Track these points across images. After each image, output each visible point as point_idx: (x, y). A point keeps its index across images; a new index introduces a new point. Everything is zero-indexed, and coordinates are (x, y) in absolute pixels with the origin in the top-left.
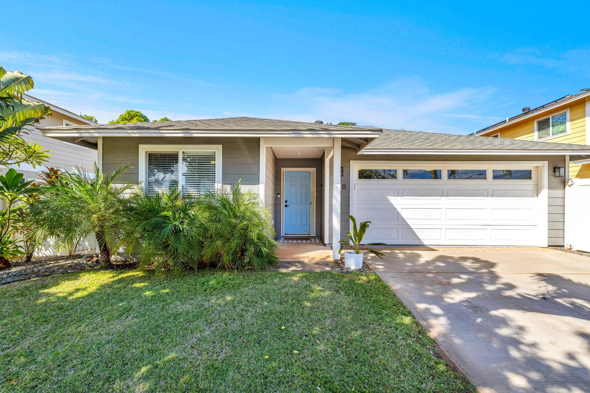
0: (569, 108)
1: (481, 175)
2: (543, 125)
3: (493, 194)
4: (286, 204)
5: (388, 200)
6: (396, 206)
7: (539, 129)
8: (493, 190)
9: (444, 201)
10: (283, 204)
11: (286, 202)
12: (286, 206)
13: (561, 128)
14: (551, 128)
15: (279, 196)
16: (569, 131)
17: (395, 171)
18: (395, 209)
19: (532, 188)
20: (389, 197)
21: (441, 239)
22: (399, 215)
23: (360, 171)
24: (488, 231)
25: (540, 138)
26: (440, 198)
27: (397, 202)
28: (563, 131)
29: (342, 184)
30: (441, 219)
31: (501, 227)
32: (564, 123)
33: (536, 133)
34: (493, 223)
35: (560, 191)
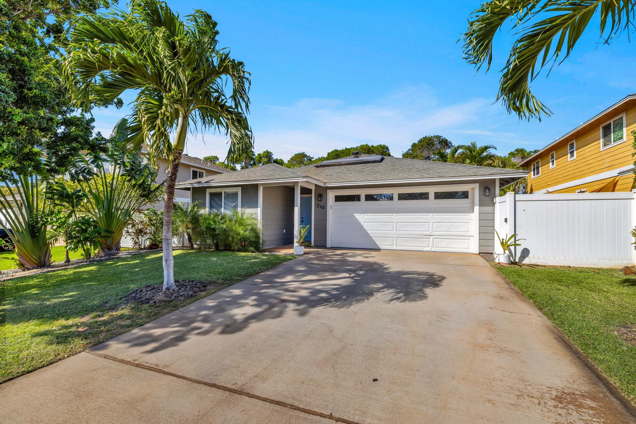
0: (625, 112)
3: (435, 211)
5: (355, 216)
6: (360, 221)
7: (603, 135)
13: (620, 134)
14: (612, 134)
16: (625, 138)
17: (359, 195)
18: (359, 223)
19: (468, 205)
20: (355, 214)
21: (393, 245)
22: (362, 227)
23: (336, 197)
24: (431, 240)
25: (605, 145)
26: (392, 214)
27: (361, 218)
28: (621, 138)
29: (322, 206)
30: (393, 230)
31: (442, 237)
32: (621, 128)
33: (601, 140)
34: (434, 234)
35: (491, 208)
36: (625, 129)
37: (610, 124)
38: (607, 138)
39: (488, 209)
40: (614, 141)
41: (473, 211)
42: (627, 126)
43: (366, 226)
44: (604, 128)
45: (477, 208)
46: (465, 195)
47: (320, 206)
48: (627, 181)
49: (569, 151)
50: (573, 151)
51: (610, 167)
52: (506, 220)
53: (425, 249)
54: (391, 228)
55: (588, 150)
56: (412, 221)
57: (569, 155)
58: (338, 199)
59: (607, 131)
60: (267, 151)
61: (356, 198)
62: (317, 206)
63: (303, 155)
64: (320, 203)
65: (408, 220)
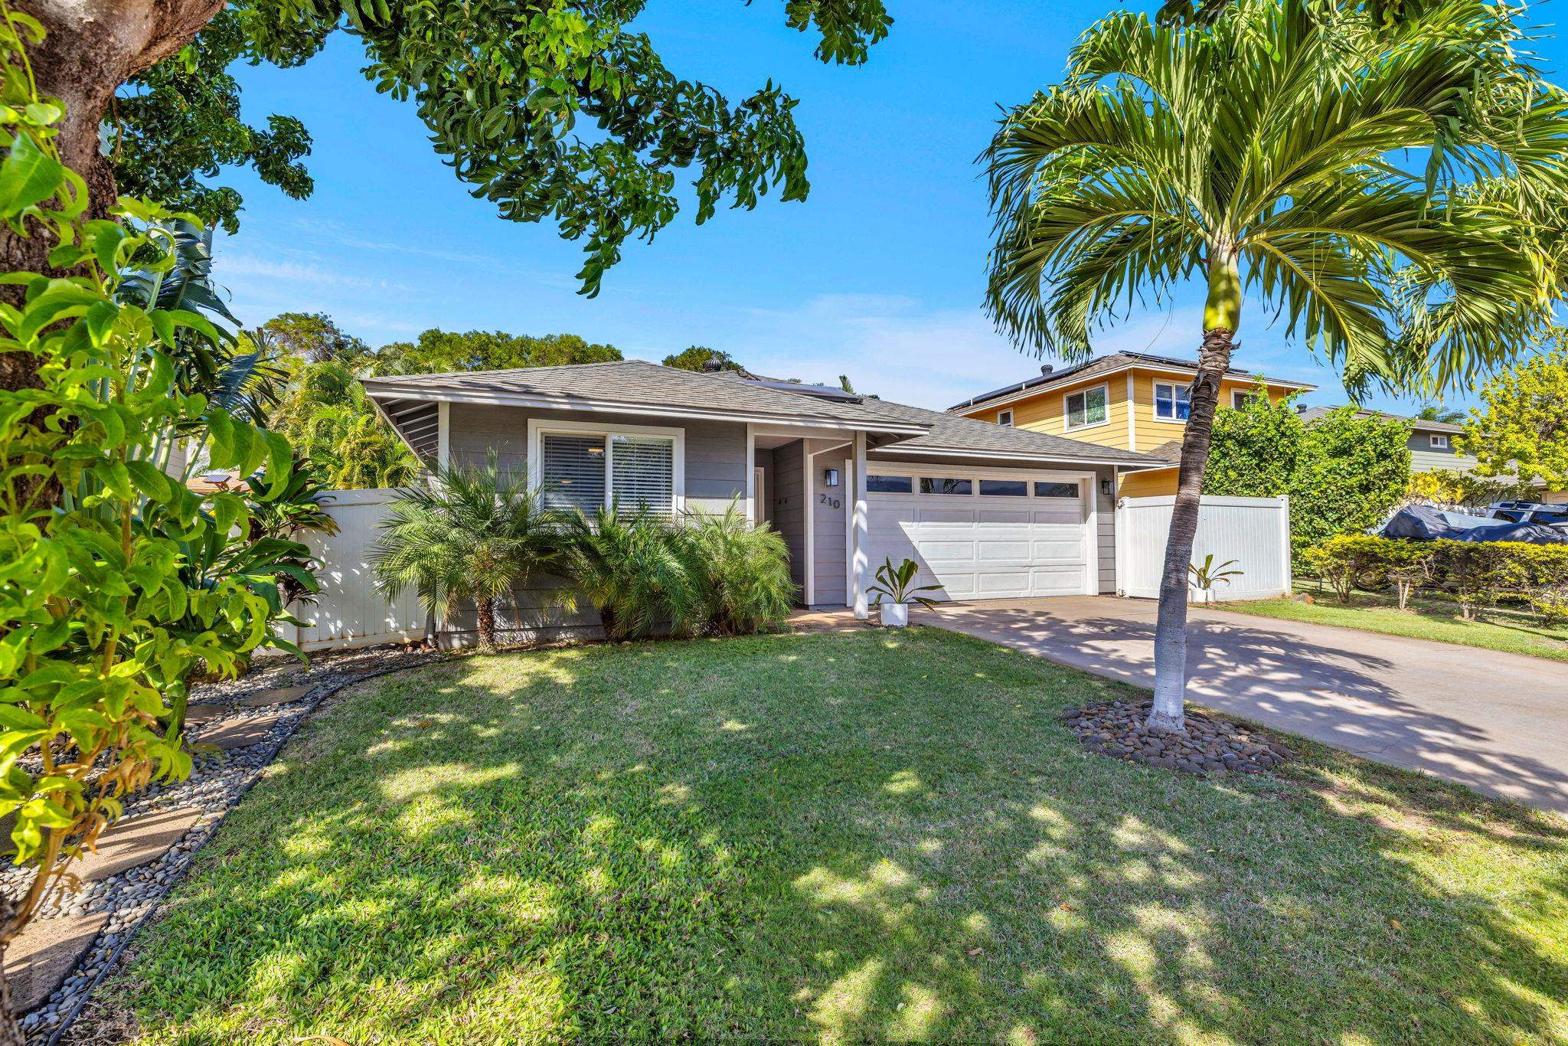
0: (1108, 383)
1: (1019, 490)
2: (1075, 405)
3: (1035, 519)
5: (900, 528)
6: (911, 538)
7: (1070, 412)
9: (977, 529)
13: (1098, 412)
14: (1085, 410)
16: (1108, 420)
17: (910, 479)
18: (910, 542)
19: (1078, 510)
21: (972, 591)
24: (1031, 575)
25: (1072, 424)
26: (970, 524)
27: (912, 530)
28: (1102, 418)
29: (833, 500)
30: (972, 558)
31: (1044, 568)
32: (1101, 404)
33: (1066, 417)
34: (1037, 562)
35: (1110, 515)
36: (1107, 407)
37: (1081, 396)
38: (1076, 415)
39: (1107, 516)
40: (1089, 422)
41: (1085, 517)
42: (1111, 403)
43: (922, 550)
44: (1071, 400)
45: (1093, 516)
46: (1071, 490)
53: (1023, 594)
54: (969, 554)
56: (1004, 537)
62: (822, 499)
64: (829, 493)
65: (996, 537)
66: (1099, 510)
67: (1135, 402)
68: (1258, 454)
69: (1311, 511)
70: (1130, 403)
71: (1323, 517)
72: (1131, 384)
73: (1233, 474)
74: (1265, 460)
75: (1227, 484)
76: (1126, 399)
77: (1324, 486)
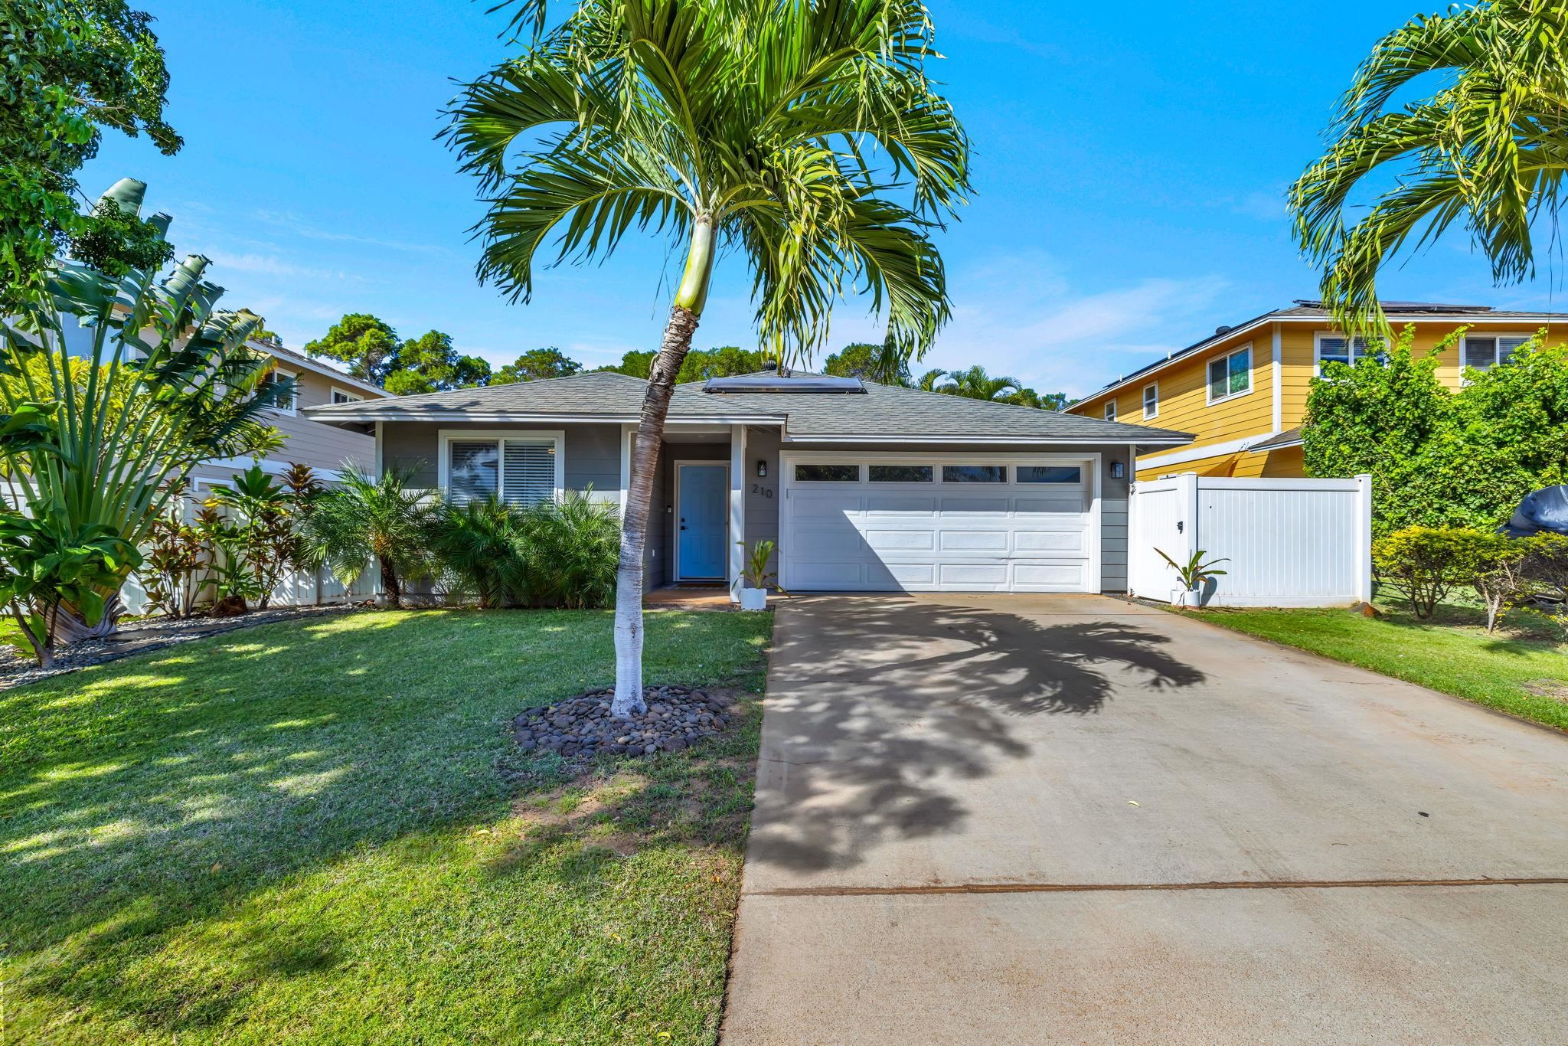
0: (1252, 342)
1: (991, 475)
2: (1219, 372)
3: (1018, 507)
4: (684, 524)
5: (845, 517)
6: (857, 527)
7: (1213, 381)
8: (1017, 500)
9: (939, 518)
10: (677, 525)
11: (683, 520)
12: (683, 528)
13: (1241, 379)
14: (1228, 378)
15: (670, 511)
16: (1253, 386)
17: (856, 468)
19: (1079, 496)
20: (846, 512)
21: (932, 582)
22: (862, 541)
23: (799, 468)
24: (1009, 568)
25: (1214, 396)
26: (930, 513)
27: (859, 519)
28: (1245, 387)
29: (765, 489)
30: (932, 549)
31: (1030, 561)
32: (1245, 370)
33: (1208, 388)
34: (1017, 554)
35: (1122, 502)
36: (1251, 372)
37: (1225, 360)
38: (1219, 385)
39: (1116, 504)
40: (1232, 392)
41: (1087, 507)
42: (1255, 367)
43: (872, 540)
44: (1214, 366)
45: (1097, 503)
46: (1071, 476)
47: (759, 490)
48: (1253, 462)
49: (1145, 402)
50: (1154, 403)
51: (1223, 437)
52: (1180, 526)
53: (999, 588)
54: (928, 544)
55: (1184, 403)
56: (971, 527)
57: (1145, 409)
58: (807, 473)
59: (1218, 374)
60: (434, 332)
61: (848, 473)
62: (751, 490)
63: (554, 356)
64: (761, 483)
65: (964, 527)
66: (1104, 497)
67: (1282, 363)
68: (1371, 421)
69: (1442, 495)
70: (1276, 365)
71: (1461, 501)
72: (1277, 342)
73: (1345, 449)
74: (1382, 429)
75: (1340, 461)
76: (1270, 361)
77: (1458, 461)
